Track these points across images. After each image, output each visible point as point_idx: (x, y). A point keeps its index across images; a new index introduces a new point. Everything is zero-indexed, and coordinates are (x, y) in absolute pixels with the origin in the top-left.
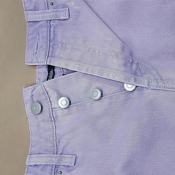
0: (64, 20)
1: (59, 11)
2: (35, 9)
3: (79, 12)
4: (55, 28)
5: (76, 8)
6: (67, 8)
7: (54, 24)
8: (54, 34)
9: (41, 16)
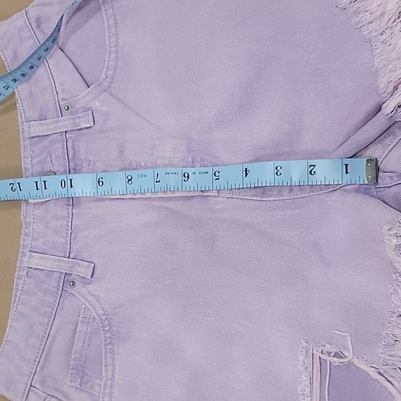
0: (86, 128)
1: (79, 117)
2: (42, 118)
3: (108, 115)
4: (73, 141)
5: (103, 108)
6: (91, 112)
7: (72, 135)
8: (74, 149)
9: (52, 126)
